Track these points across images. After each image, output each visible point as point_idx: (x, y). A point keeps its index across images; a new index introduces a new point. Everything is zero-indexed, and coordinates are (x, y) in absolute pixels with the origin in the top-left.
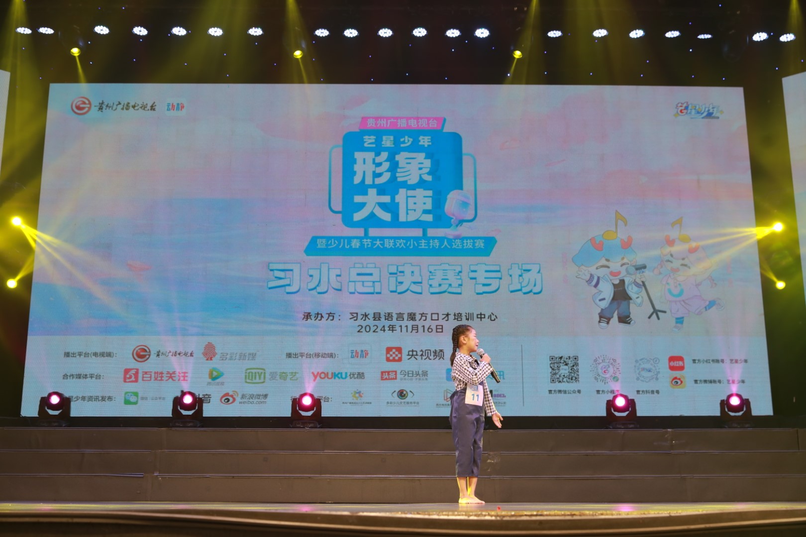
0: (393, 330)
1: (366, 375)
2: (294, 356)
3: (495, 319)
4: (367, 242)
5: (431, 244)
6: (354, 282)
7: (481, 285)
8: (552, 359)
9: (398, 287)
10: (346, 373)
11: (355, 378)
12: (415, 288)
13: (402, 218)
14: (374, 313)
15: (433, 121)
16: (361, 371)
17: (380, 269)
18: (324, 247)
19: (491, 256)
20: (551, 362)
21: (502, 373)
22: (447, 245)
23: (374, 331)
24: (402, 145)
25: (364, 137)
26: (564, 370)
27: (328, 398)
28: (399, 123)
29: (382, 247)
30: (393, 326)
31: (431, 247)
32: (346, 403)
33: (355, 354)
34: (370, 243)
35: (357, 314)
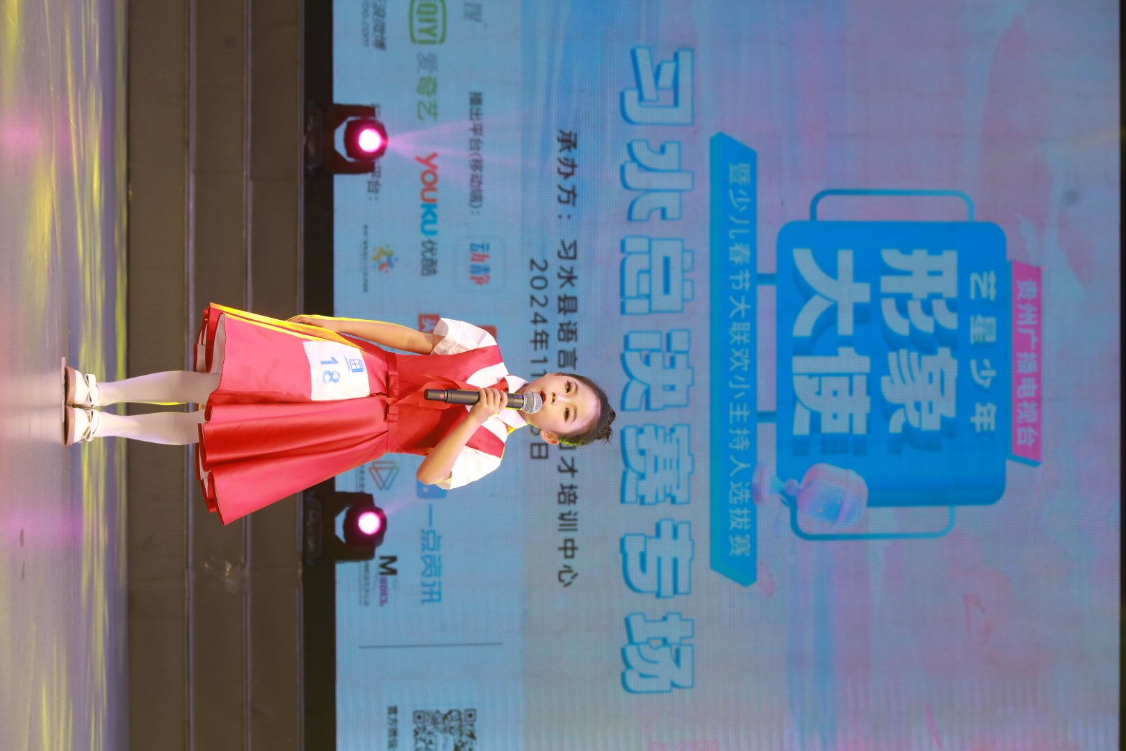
0: (535, 341)
1: (430, 280)
2: (474, 111)
3: (561, 580)
4: (744, 280)
5: (739, 432)
6: (650, 252)
7: (642, 549)
8: (470, 716)
9: (637, 354)
10: (434, 233)
11: (423, 253)
12: (635, 392)
13: (800, 364)
14: (575, 298)
15: (1033, 436)
16: (439, 267)
17: (681, 311)
18: (732, 179)
19: (713, 574)
20: (462, 710)
21: (436, 597)
22: (738, 468)
23: (533, 298)
24: (973, 363)
25: (992, 274)
26: (443, 746)
27: (377, 191)
28: (1025, 355)
29: (732, 315)
30: (546, 341)
31: (731, 431)
32: (366, 233)
33: (479, 253)
34: (740, 287)
35: (575, 258)
